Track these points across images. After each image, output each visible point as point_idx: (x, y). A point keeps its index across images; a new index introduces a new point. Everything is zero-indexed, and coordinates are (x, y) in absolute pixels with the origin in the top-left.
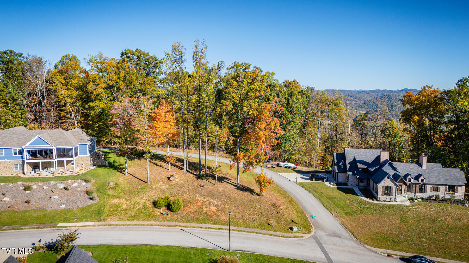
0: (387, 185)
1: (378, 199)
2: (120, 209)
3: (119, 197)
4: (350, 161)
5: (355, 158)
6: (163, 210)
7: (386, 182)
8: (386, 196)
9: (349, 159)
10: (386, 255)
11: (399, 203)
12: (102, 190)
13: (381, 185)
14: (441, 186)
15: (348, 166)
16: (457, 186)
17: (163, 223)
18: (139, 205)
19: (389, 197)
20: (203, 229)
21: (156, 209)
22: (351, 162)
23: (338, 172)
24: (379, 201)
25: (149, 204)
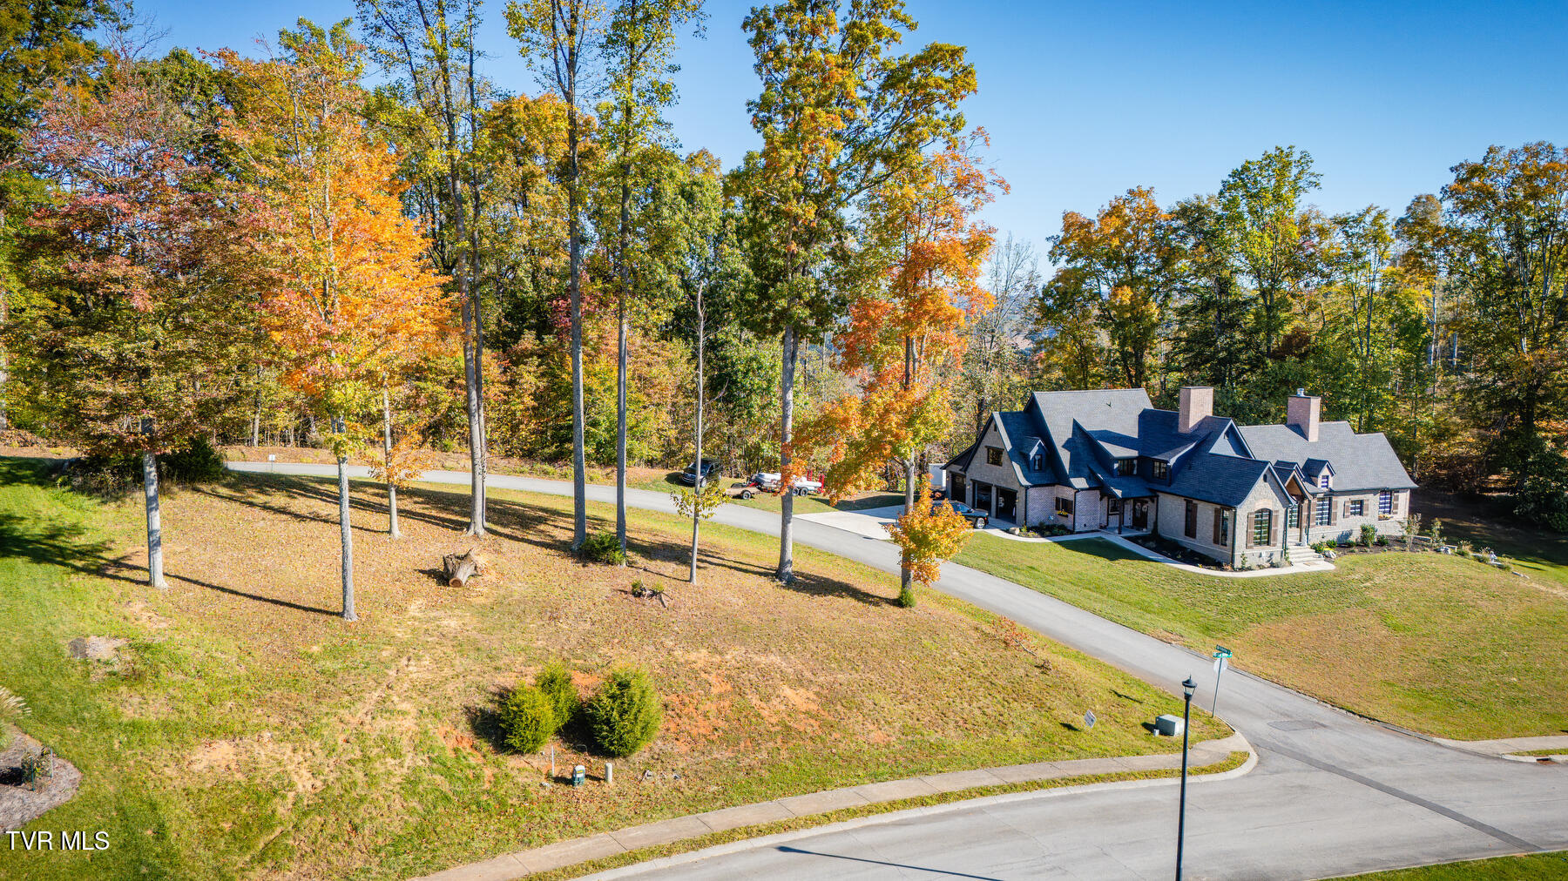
0: (1260, 505)
1: (1238, 564)
2: (282, 809)
3: (218, 727)
4: (1065, 439)
5: (1076, 426)
6: (552, 755)
7: (1262, 496)
8: (1258, 550)
9: (1060, 433)
10: (1533, 759)
11: (1298, 568)
12: (63, 703)
13: (1244, 512)
14: (1370, 496)
15: (1065, 457)
16: (1397, 491)
17: (637, 835)
18: (397, 754)
19: (1265, 551)
20: (874, 819)
21: (512, 762)
22: (1069, 441)
23: (1028, 484)
24: (1242, 569)
25: (452, 736)
